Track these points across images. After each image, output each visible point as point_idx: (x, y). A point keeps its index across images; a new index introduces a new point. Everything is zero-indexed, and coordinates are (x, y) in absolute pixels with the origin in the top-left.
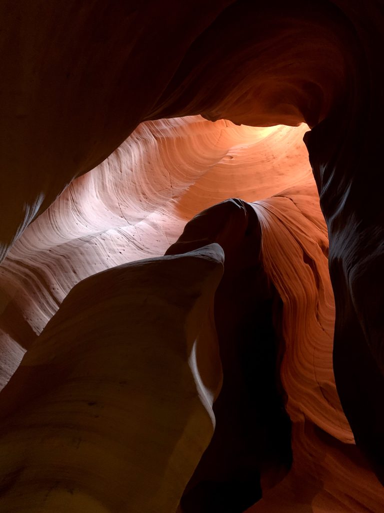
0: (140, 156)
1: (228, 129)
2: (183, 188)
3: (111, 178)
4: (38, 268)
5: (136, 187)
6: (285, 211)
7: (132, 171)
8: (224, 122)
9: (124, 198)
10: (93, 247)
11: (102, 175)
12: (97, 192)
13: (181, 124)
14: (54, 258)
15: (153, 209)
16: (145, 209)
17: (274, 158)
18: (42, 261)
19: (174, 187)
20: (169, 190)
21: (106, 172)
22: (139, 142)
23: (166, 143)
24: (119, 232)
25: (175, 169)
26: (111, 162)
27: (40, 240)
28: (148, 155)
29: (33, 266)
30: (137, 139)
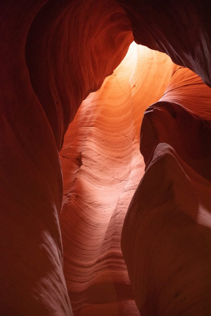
0: (95, 143)
1: (118, 77)
2: (132, 130)
3: (95, 171)
4: (109, 254)
5: (110, 159)
6: (183, 78)
7: (100, 155)
8: (113, 76)
9: (111, 172)
10: (121, 214)
11: (90, 175)
12: (97, 185)
13: (95, 104)
14: (111, 241)
15: (130, 158)
16: (127, 164)
17: (152, 59)
18: (107, 248)
19: (128, 135)
20: (127, 139)
21: (90, 172)
22: (87, 139)
23: (99, 122)
24: (126, 191)
25: (118, 127)
26: (86, 164)
27: (97, 240)
28: (98, 138)
29: (106, 255)
30: (85, 138)
